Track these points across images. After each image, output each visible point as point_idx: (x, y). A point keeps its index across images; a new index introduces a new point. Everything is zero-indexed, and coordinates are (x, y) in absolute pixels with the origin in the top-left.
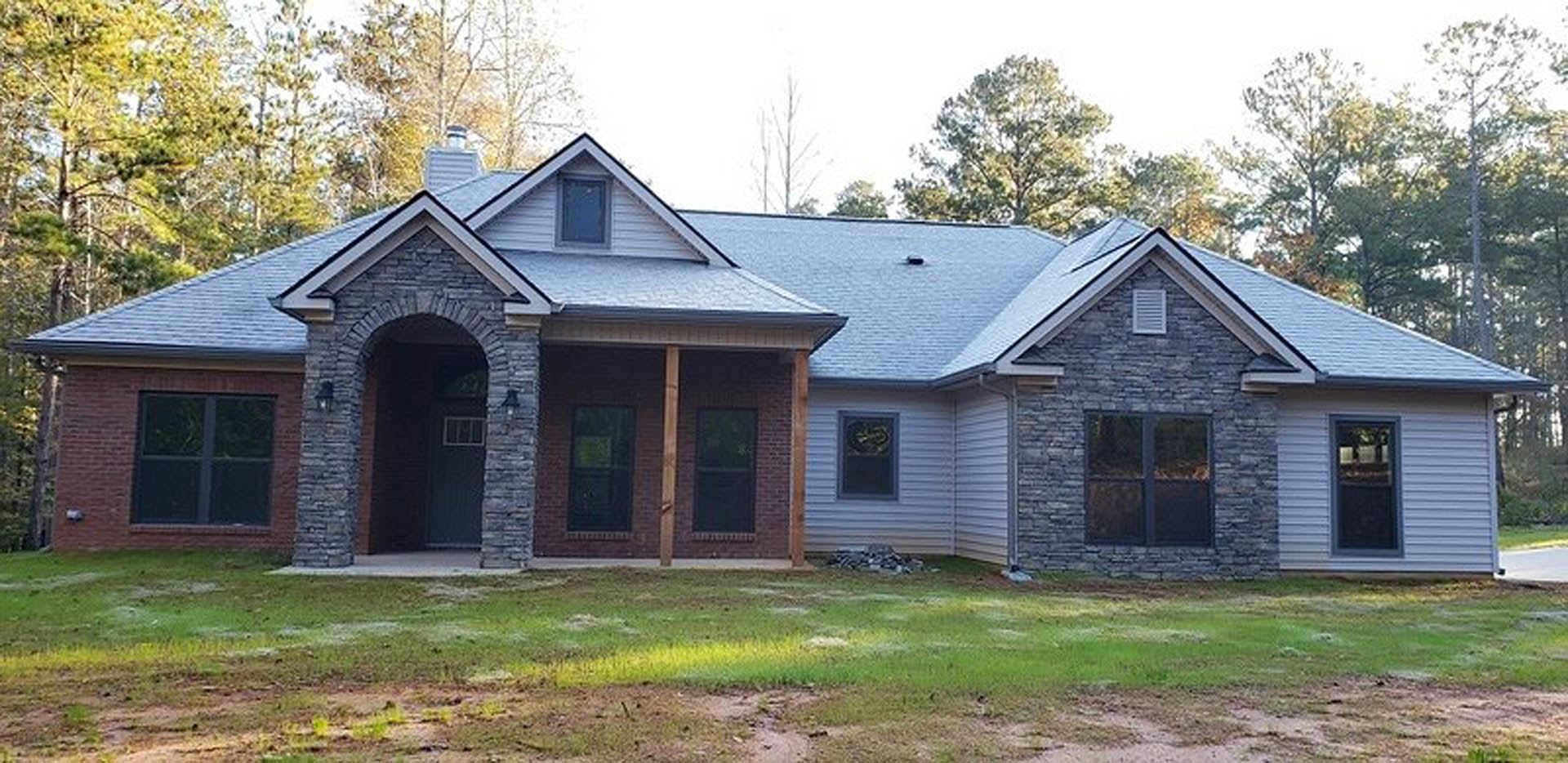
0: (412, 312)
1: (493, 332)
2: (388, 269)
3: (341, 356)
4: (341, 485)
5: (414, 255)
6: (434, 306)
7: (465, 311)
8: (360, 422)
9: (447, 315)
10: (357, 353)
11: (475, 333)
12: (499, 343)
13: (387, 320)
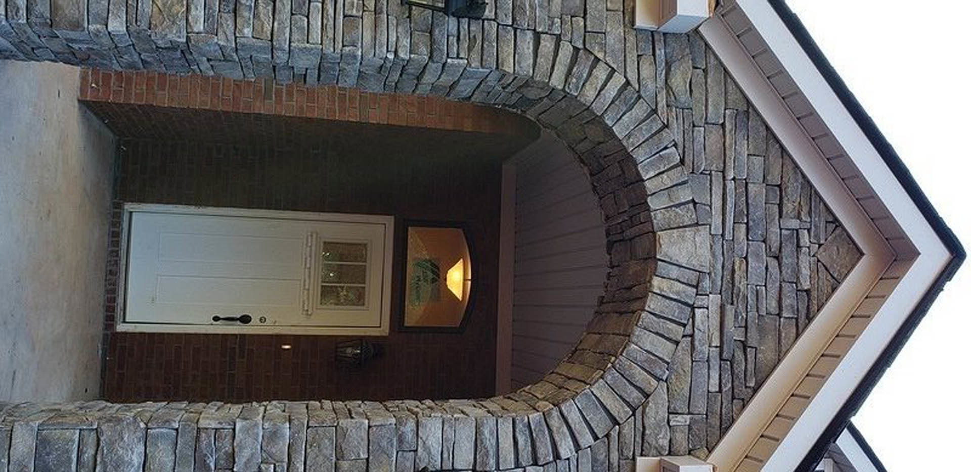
0: (658, 218)
1: (615, 422)
2: (758, 161)
3: (547, 44)
4: (200, 27)
5: (794, 224)
6: (674, 272)
7: (664, 349)
8: (374, 87)
9: (653, 303)
10: (557, 81)
11: (611, 376)
12: (586, 439)
13: (640, 156)
